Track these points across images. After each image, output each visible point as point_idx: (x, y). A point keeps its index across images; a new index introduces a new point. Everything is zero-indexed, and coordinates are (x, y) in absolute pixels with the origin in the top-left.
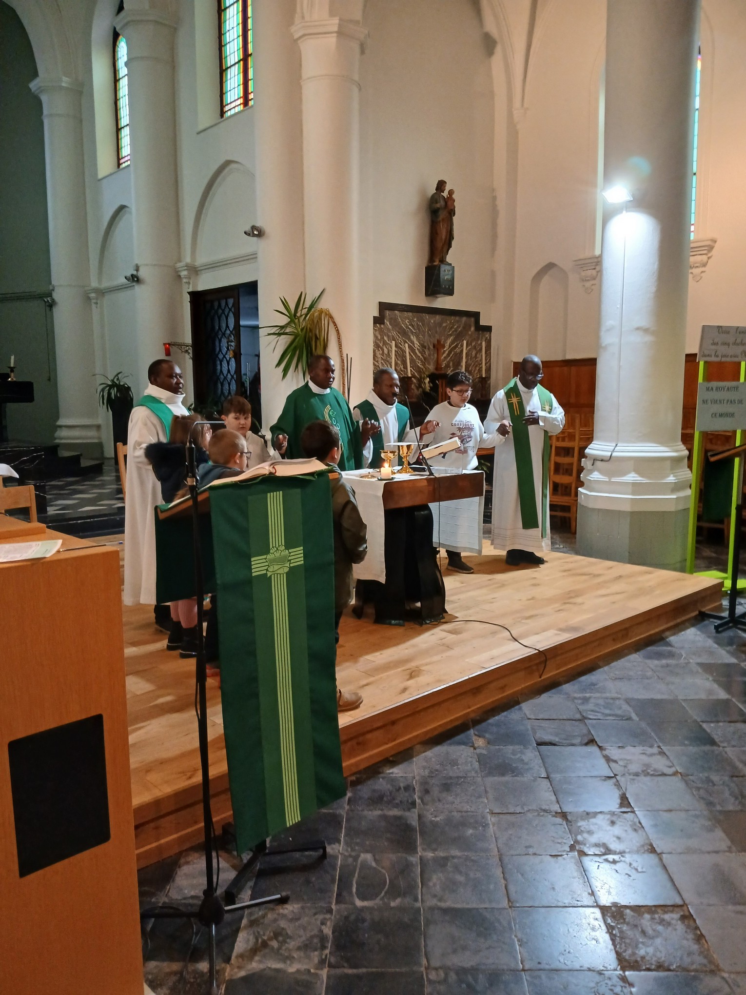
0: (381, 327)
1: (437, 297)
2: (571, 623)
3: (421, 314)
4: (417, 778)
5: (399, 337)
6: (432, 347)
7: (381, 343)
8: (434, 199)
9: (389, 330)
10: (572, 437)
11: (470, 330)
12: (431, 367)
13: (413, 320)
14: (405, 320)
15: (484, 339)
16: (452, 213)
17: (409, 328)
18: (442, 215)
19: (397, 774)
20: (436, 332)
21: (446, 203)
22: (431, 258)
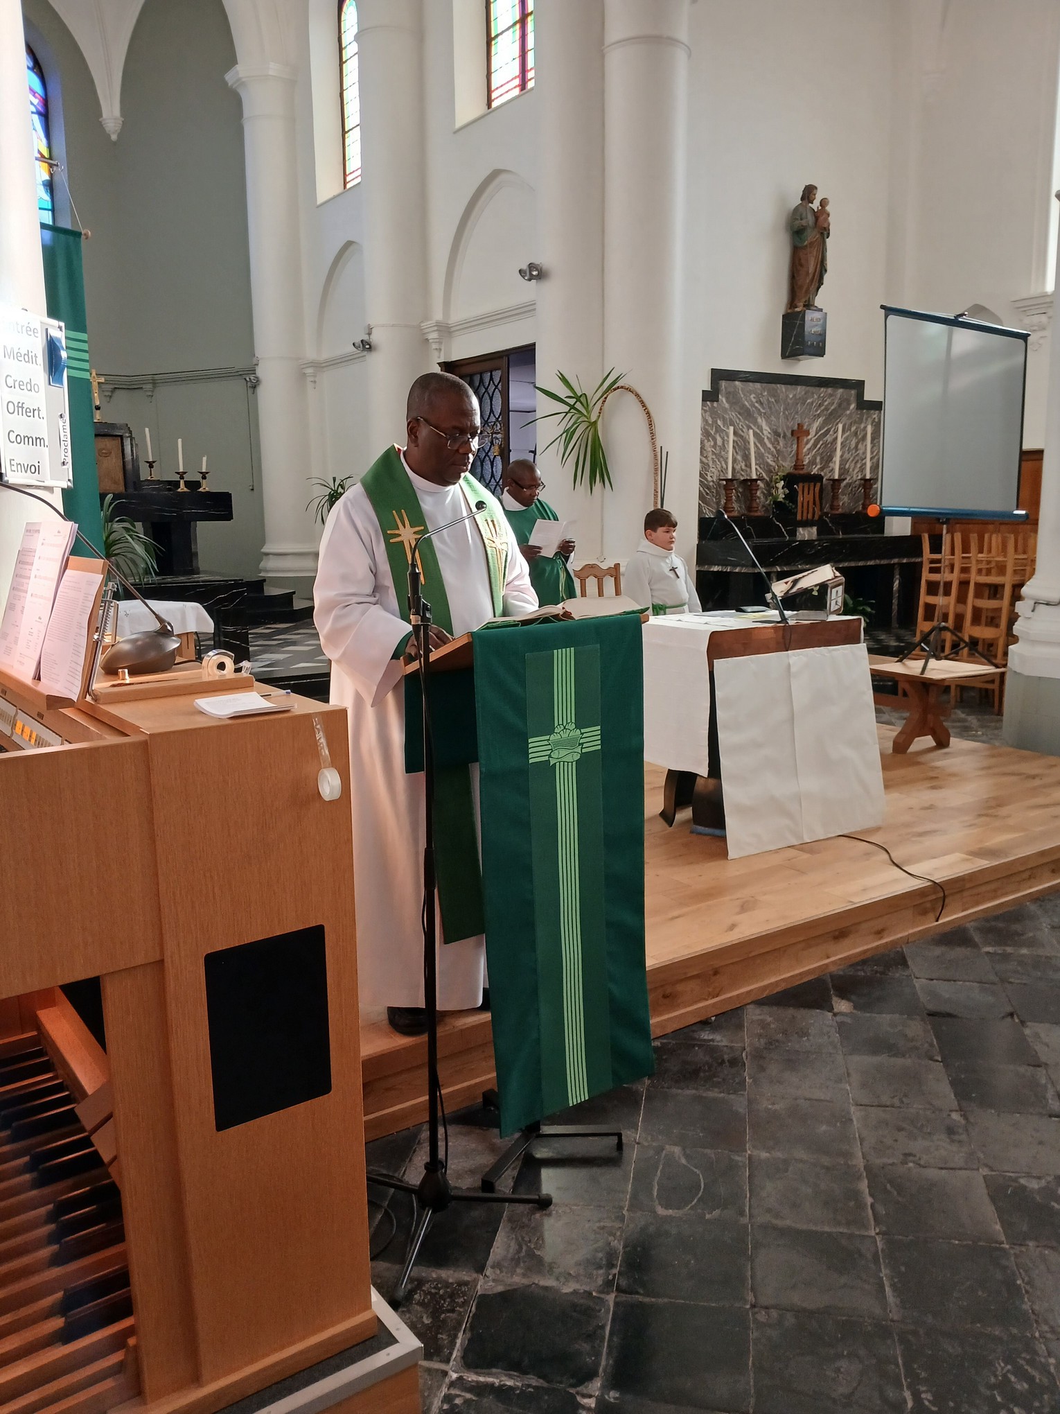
0: (712, 405)
1: (799, 360)
2: (987, 844)
3: (773, 385)
4: (748, 1049)
5: (739, 419)
6: (789, 434)
7: (712, 430)
9: (725, 410)
10: (1002, 569)
11: (848, 409)
12: (788, 465)
13: (761, 394)
14: (750, 394)
15: (870, 421)
16: (824, 232)
17: (756, 407)
18: (811, 236)
19: (718, 1042)
20: (797, 413)
21: (816, 219)
22: (792, 303)
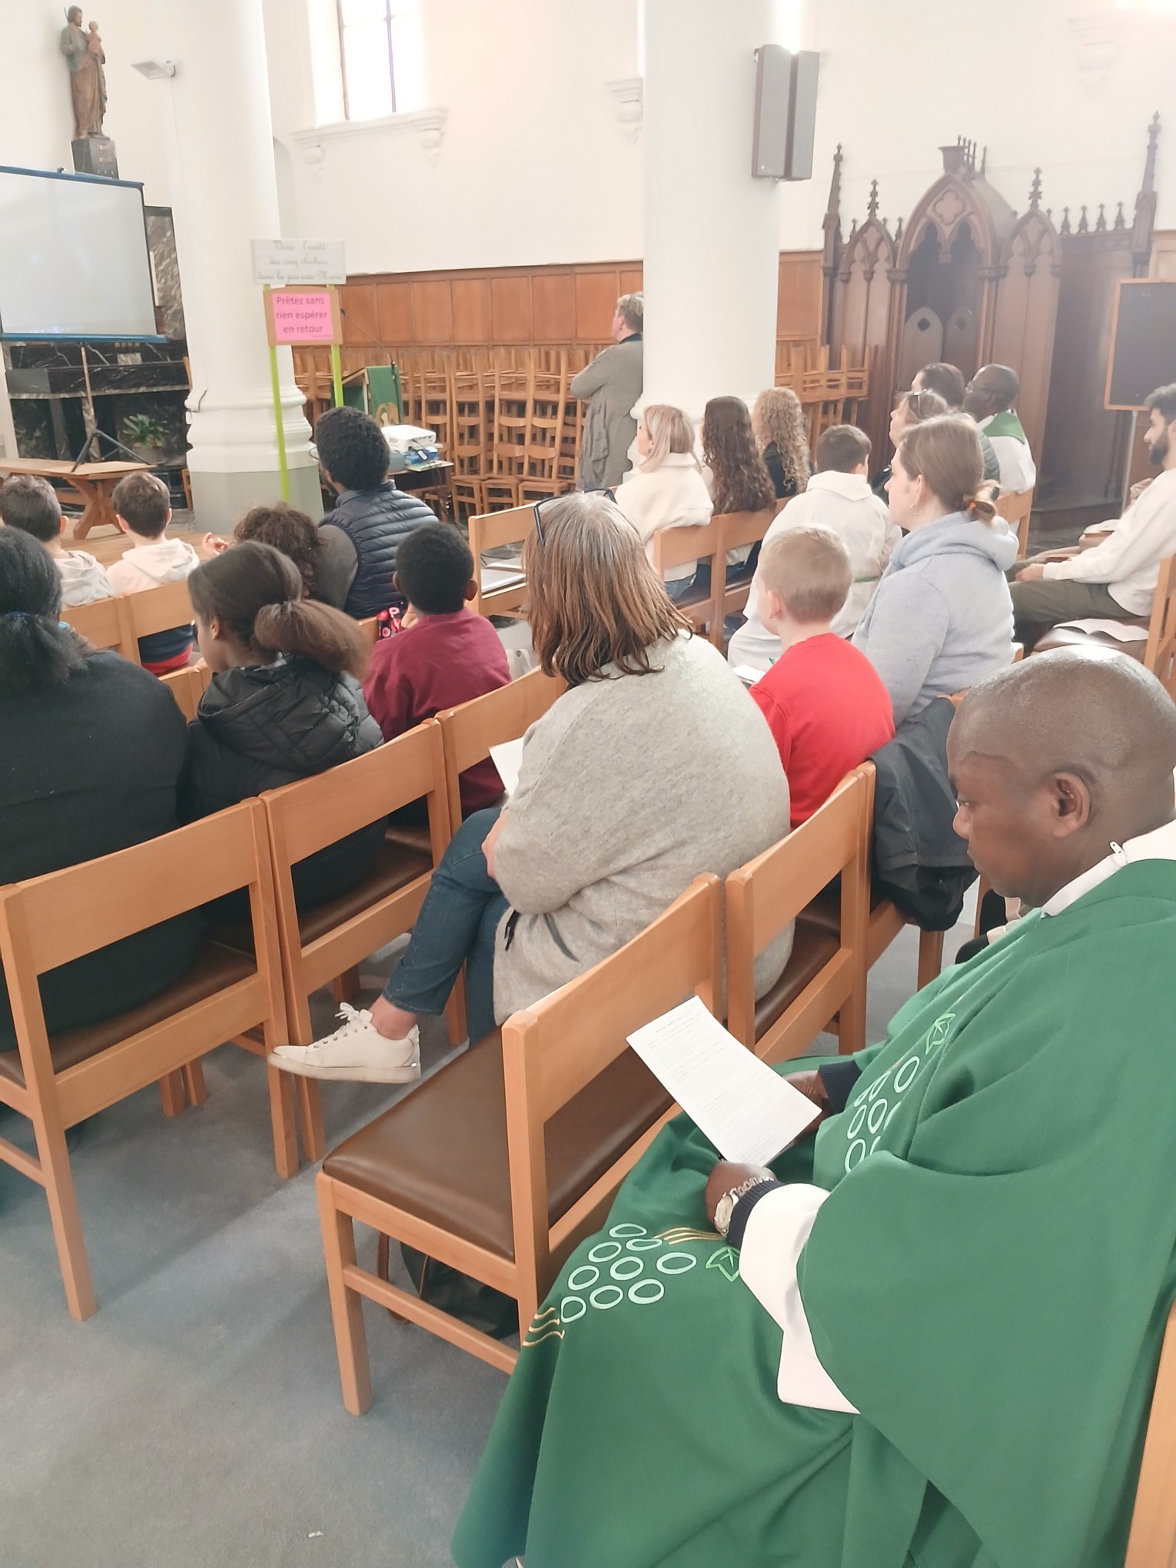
8: (66, 38)
11: (165, 236)
16: (99, 58)
18: (83, 62)
21: (88, 42)
22: (78, 128)
